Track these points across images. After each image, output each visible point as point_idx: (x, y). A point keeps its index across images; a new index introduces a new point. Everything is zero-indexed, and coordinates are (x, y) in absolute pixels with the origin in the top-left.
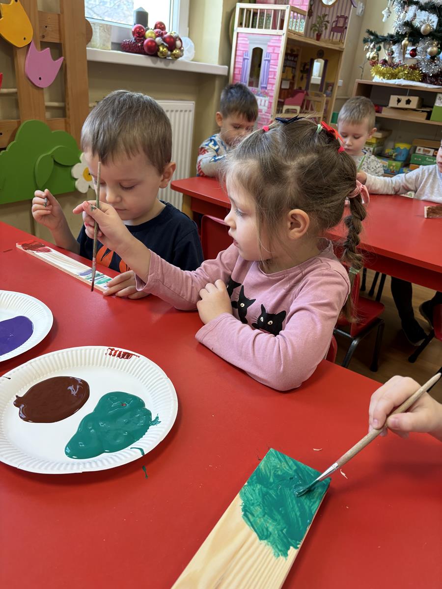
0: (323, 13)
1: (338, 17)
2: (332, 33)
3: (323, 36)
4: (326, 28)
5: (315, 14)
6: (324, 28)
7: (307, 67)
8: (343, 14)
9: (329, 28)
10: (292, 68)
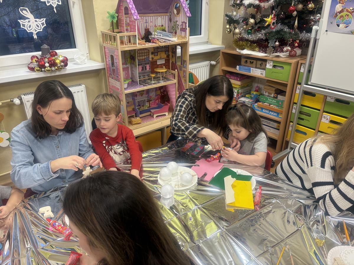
0: (176, 20)
1: (182, 22)
2: (181, 32)
3: (177, 33)
4: (178, 29)
5: (172, 20)
6: (177, 29)
7: (174, 50)
8: (184, 21)
9: (179, 28)
10: (164, 52)
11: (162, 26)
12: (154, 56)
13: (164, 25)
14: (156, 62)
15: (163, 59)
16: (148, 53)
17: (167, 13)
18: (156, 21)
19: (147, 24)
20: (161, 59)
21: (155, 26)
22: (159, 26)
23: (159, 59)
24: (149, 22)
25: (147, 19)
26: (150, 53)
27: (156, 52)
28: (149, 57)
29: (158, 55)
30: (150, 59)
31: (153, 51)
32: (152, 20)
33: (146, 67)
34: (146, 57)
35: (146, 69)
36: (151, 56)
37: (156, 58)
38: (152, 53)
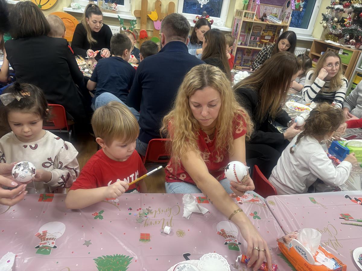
0: (285, 11)
2: (286, 19)
3: (284, 20)
5: (283, 11)
6: (285, 17)
7: (279, 31)
8: (290, 12)
10: (272, 32)
11: (276, 14)
12: (264, 32)
13: (277, 14)
14: (265, 37)
15: (270, 36)
16: (261, 29)
17: (282, 6)
18: (273, 10)
19: (266, 11)
20: (268, 35)
21: (271, 13)
22: (274, 14)
23: (267, 35)
24: (268, 9)
25: (267, 7)
26: (262, 30)
27: (266, 30)
28: (261, 32)
29: (267, 33)
30: (261, 34)
31: (265, 29)
32: (270, 9)
33: (256, 38)
34: (258, 32)
35: (256, 39)
36: (262, 32)
37: (265, 34)
38: (264, 30)
